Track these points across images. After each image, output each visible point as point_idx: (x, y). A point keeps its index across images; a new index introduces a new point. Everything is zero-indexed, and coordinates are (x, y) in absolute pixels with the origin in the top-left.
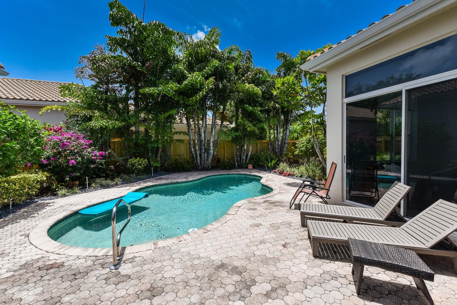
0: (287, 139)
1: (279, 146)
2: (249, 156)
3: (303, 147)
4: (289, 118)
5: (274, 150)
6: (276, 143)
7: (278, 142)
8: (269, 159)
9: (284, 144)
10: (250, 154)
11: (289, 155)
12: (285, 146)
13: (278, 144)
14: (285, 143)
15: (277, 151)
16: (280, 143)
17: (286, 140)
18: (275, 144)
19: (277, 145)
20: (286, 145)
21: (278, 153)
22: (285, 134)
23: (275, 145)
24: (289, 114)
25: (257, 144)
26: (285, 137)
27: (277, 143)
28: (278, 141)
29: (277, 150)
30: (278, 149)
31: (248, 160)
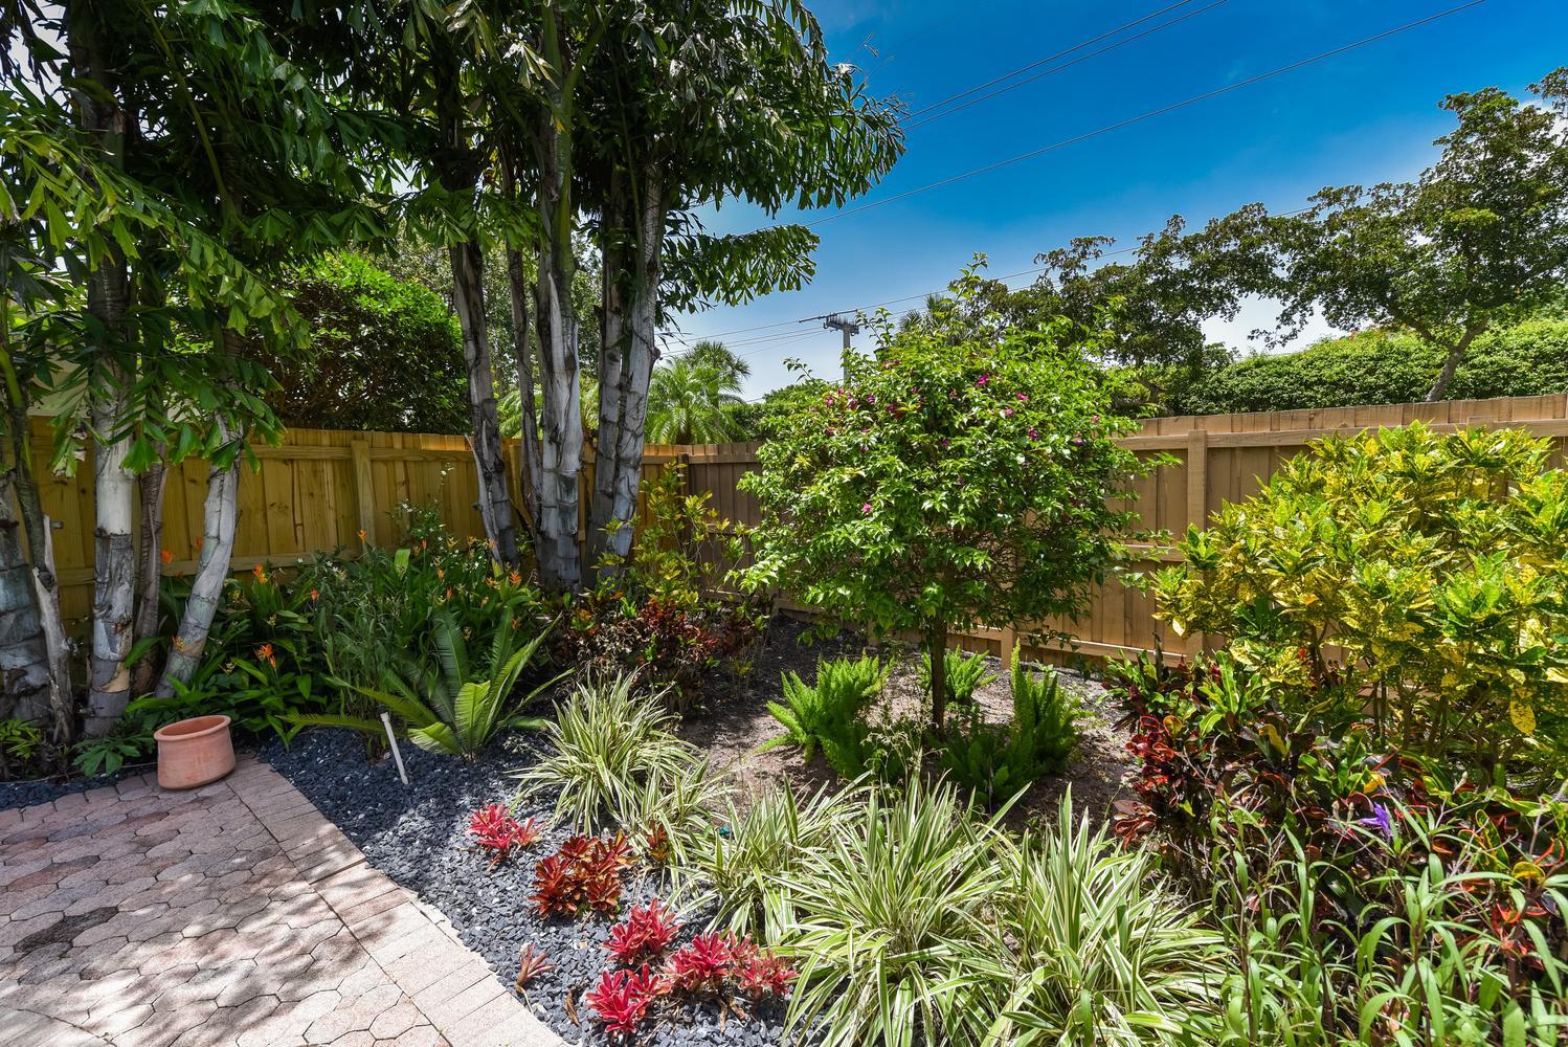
0: (632, 424)
1: (568, 491)
2: (200, 612)
3: (851, 514)
4: (649, 250)
5: (524, 519)
6: (540, 464)
7: (560, 454)
8: (449, 638)
9: (612, 467)
10: (208, 584)
11: (658, 578)
12: (623, 487)
13: (557, 471)
14: (620, 461)
15: (553, 534)
16: (572, 463)
17: (628, 436)
18: (535, 472)
19: (549, 481)
20: (631, 479)
21: (561, 553)
22: (620, 387)
23: (535, 481)
24: (643, 213)
25: (346, 468)
26: (622, 416)
27: (549, 460)
28: (556, 439)
29: (552, 524)
30: (564, 512)
31: (180, 663)
